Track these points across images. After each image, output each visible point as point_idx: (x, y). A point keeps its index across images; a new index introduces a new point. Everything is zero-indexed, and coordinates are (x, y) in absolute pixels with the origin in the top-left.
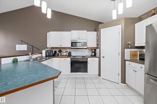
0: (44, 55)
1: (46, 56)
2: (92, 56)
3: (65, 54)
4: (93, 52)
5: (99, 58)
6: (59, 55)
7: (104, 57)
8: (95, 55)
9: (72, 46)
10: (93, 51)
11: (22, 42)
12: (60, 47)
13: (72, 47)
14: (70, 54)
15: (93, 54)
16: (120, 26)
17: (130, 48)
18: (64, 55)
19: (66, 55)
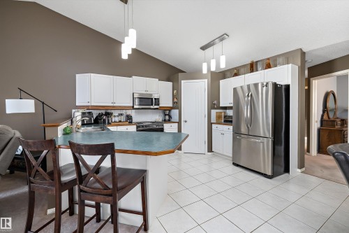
1: (83, 124)
2: (165, 121)
3: (117, 119)
4: (166, 115)
5: (179, 123)
7: (186, 122)
8: (170, 120)
10: (167, 112)
12: (112, 105)
15: (167, 117)
16: (206, 80)
17: (215, 109)
19: (120, 121)
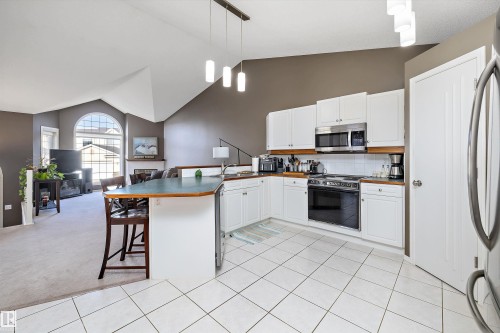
0: (255, 168)
1: (260, 171)
2: (391, 179)
3: (305, 168)
4: (393, 165)
6: (291, 169)
8: (401, 177)
9: (317, 145)
10: (396, 159)
11: (222, 143)
12: (290, 148)
13: (318, 149)
14: (315, 169)
15: (396, 171)
18: (302, 172)
